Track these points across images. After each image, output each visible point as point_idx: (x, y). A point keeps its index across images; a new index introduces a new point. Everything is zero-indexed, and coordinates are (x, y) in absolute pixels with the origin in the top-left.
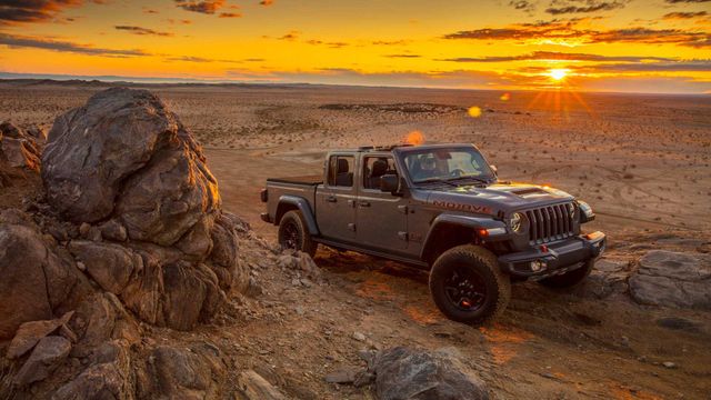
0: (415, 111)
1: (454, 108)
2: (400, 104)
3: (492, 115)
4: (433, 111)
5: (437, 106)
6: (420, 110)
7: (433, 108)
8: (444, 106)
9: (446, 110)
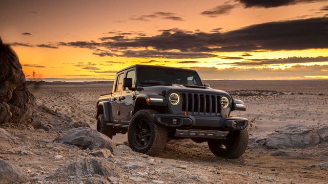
0: (247, 95)
1: (274, 92)
2: (237, 91)
3: (302, 96)
4: (260, 95)
5: (263, 91)
6: (251, 95)
7: (260, 93)
8: (267, 92)
9: (269, 94)
